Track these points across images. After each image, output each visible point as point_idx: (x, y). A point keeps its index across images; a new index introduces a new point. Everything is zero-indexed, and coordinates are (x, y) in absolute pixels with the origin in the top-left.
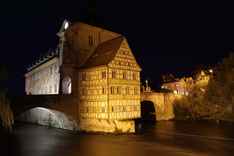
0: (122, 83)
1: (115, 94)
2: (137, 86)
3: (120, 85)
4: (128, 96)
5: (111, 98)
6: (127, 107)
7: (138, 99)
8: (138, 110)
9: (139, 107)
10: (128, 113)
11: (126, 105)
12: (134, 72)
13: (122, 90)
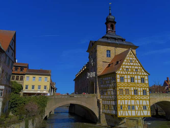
0: (129, 86)
1: (123, 95)
2: (146, 89)
3: (128, 88)
4: (136, 97)
6: (136, 106)
7: (147, 100)
8: (148, 109)
9: (148, 106)
10: (137, 111)
11: (134, 104)
12: (142, 76)
13: (130, 92)
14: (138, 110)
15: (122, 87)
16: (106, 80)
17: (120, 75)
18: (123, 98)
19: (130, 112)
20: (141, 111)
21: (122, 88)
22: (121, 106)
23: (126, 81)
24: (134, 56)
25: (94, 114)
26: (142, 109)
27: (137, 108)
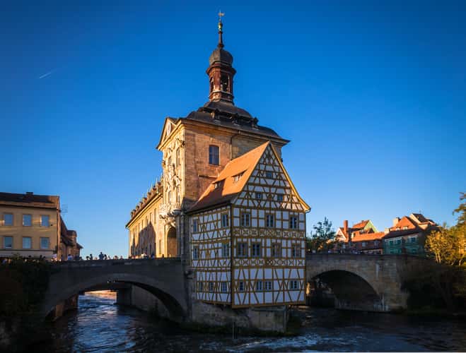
0: (262, 235)
1: (247, 257)
2: (298, 242)
3: (259, 240)
4: (276, 262)
5: (237, 265)
6: (275, 282)
7: (300, 268)
8: (300, 288)
9: (302, 281)
10: (276, 294)
11: (271, 278)
12: (291, 213)
13: (263, 249)
14: (279, 291)
15: (245, 237)
16: (207, 223)
17: (242, 209)
18: (245, 265)
19: (260, 295)
20: (286, 293)
21: (245, 240)
22: (241, 283)
23: (254, 223)
24: (276, 161)
25: (177, 304)
26: (287, 287)
27: (276, 287)
